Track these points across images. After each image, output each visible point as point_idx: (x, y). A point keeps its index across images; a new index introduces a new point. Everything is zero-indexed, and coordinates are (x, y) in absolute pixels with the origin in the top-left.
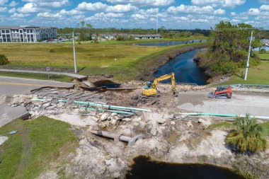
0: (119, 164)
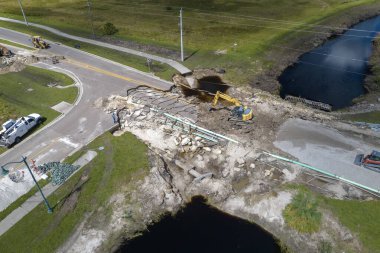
0: (176, 199)
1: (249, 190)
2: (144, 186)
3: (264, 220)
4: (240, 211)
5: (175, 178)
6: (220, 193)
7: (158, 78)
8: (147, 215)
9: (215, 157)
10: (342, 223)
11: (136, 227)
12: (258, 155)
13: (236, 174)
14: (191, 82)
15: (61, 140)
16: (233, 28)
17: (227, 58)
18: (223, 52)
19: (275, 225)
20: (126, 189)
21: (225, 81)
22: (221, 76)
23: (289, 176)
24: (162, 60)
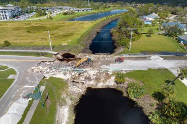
0: (82, 90)
1: (102, 80)
4: (103, 86)
6: (94, 84)
11: (75, 101)
12: (98, 71)
13: (95, 77)
14: (59, 56)
15: (24, 87)
18: (65, 44)
19: (114, 85)
20: (64, 92)
22: (69, 52)
23: (110, 73)
24: (43, 51)
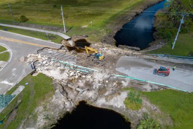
1: (107, 94)
2: (53, 100)
3: (116, 108)
4: (104, 105)
5: (69, 93)
6: (93, 98)
7: (53, 43)
8: (56, 115)
9: (88, 80)
10: (151, 103)
11: (52, 123)
12: (109, 76)
13: (100, 86)
14: (71, 43)
15: (3, 82)
16: (89, 14)
17: (88, 29)
18: (86, 26)
19: (121, 109)
20: (43, 103)
21: (88, 41)
22: (86, 38)
23: (125, 84)
24: (54, 33)
